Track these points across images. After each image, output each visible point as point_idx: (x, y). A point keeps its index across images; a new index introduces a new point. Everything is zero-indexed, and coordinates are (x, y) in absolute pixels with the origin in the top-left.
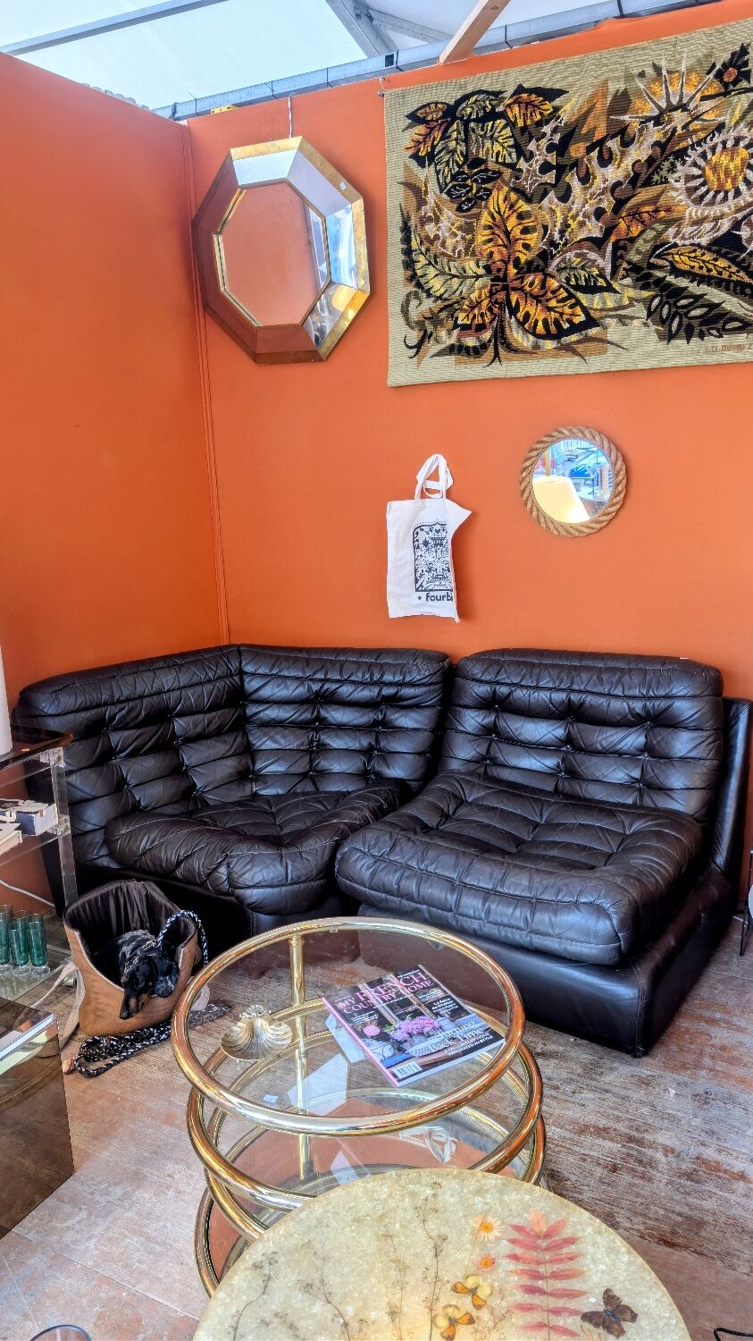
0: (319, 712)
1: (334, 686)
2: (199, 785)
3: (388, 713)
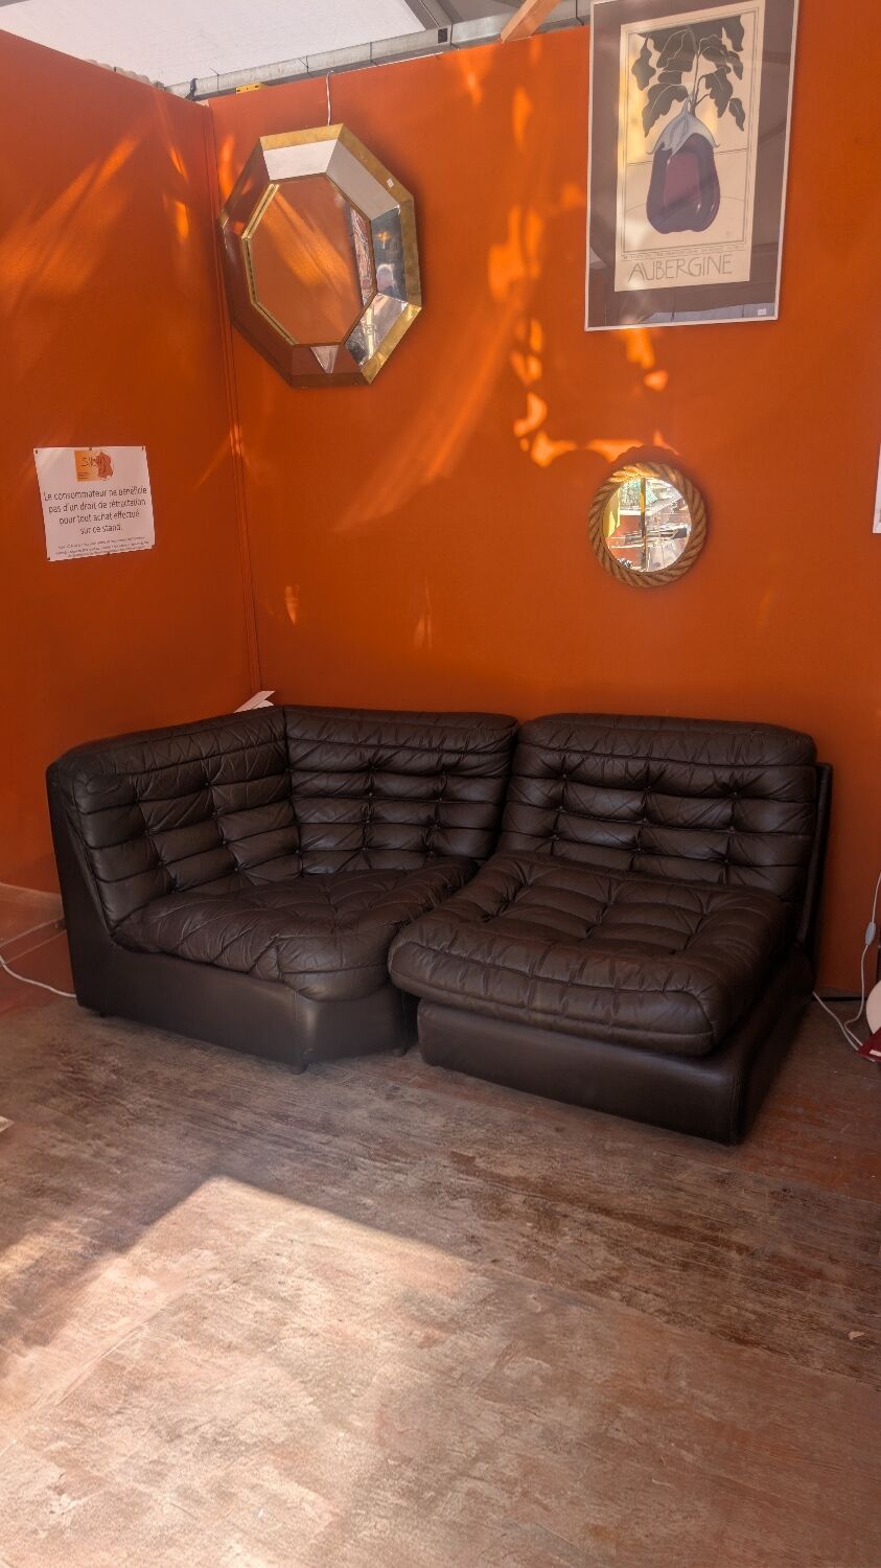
0: (372, 783)
2: (240, 861)
3: (450, 783)
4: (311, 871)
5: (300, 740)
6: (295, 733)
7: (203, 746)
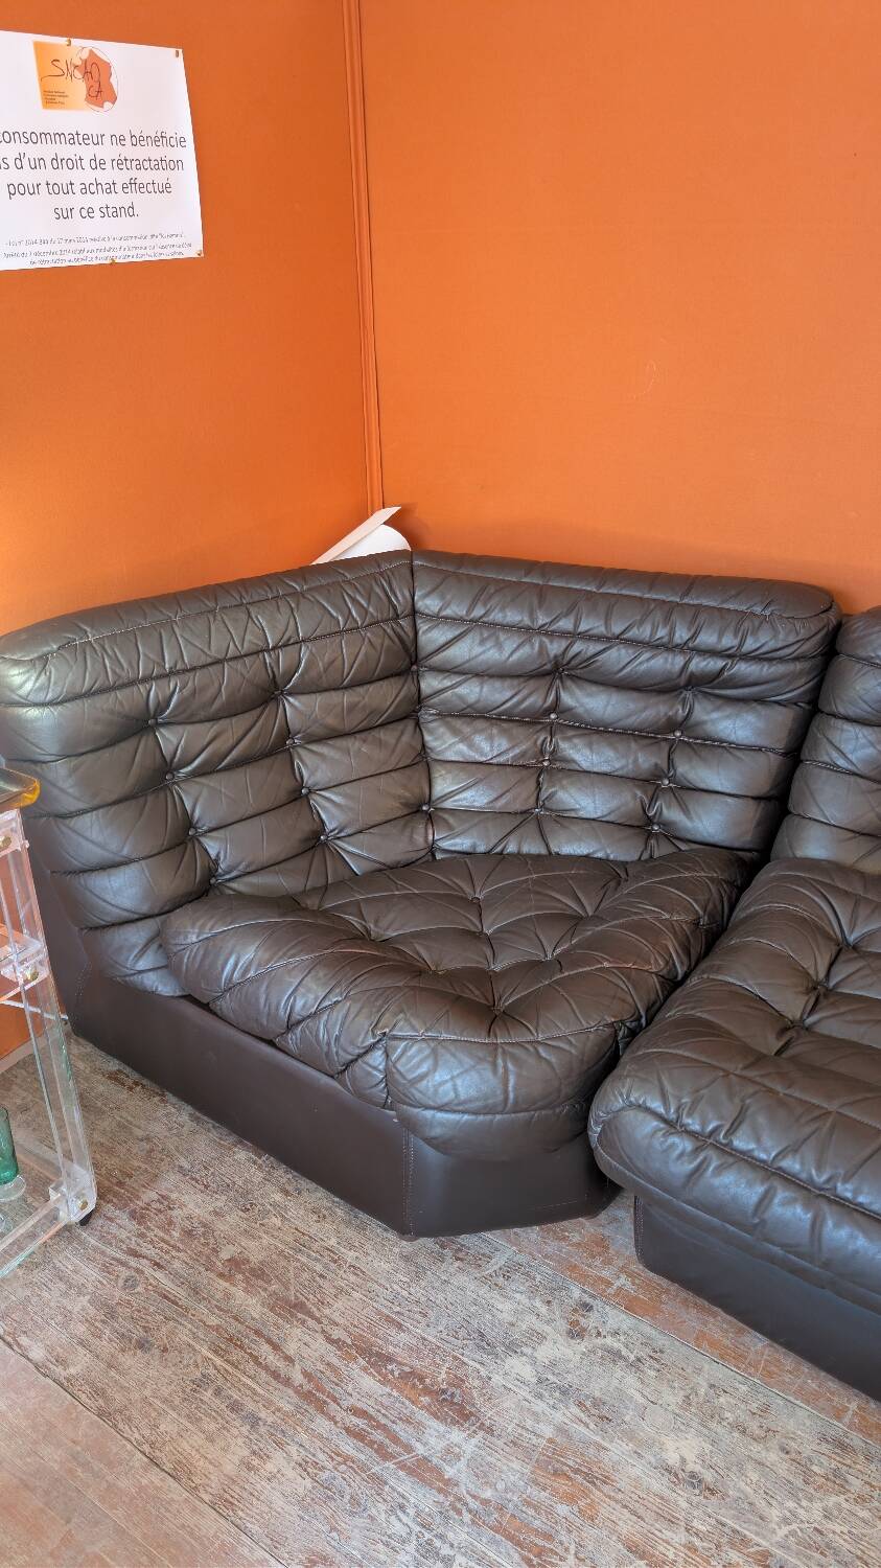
0: (558, 698)
1: (593, 648)
2: (330, 826)
3: (697, 708)
4: (445, 844)
5: (437, 619)
6: (429, 604)
7: (268, 626)
